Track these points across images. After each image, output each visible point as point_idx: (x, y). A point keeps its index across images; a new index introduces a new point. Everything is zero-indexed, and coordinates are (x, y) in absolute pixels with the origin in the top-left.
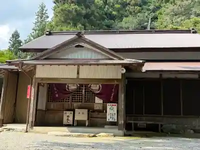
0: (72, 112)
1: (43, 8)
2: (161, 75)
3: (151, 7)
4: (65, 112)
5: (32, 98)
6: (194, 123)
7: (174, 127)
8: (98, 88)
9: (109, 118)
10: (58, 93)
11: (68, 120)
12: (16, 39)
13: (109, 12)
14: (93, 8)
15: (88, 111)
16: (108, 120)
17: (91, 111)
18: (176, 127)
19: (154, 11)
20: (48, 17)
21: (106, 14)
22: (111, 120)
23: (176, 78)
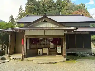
0: (41, 49)
1: (21, 7)
2: (75, 33)
3: (59, 7)
4: (38, 49)
5: (24, 45)
6: (88, 51)
7: (81, 53)
8: (51, 39)
9: (58, 52)
10: (34, 41)
11: (39, 53)
12: (12, 18)
13: (45, 9)
14: (40, 7)
15: (48, 49)
16: (57, 53)
17: (49, 49)
18: (82, 53)
19: (60, 9)
20: (23, 10)
21: (44, 9)
22: (58, 53)
23: (81, 33)
